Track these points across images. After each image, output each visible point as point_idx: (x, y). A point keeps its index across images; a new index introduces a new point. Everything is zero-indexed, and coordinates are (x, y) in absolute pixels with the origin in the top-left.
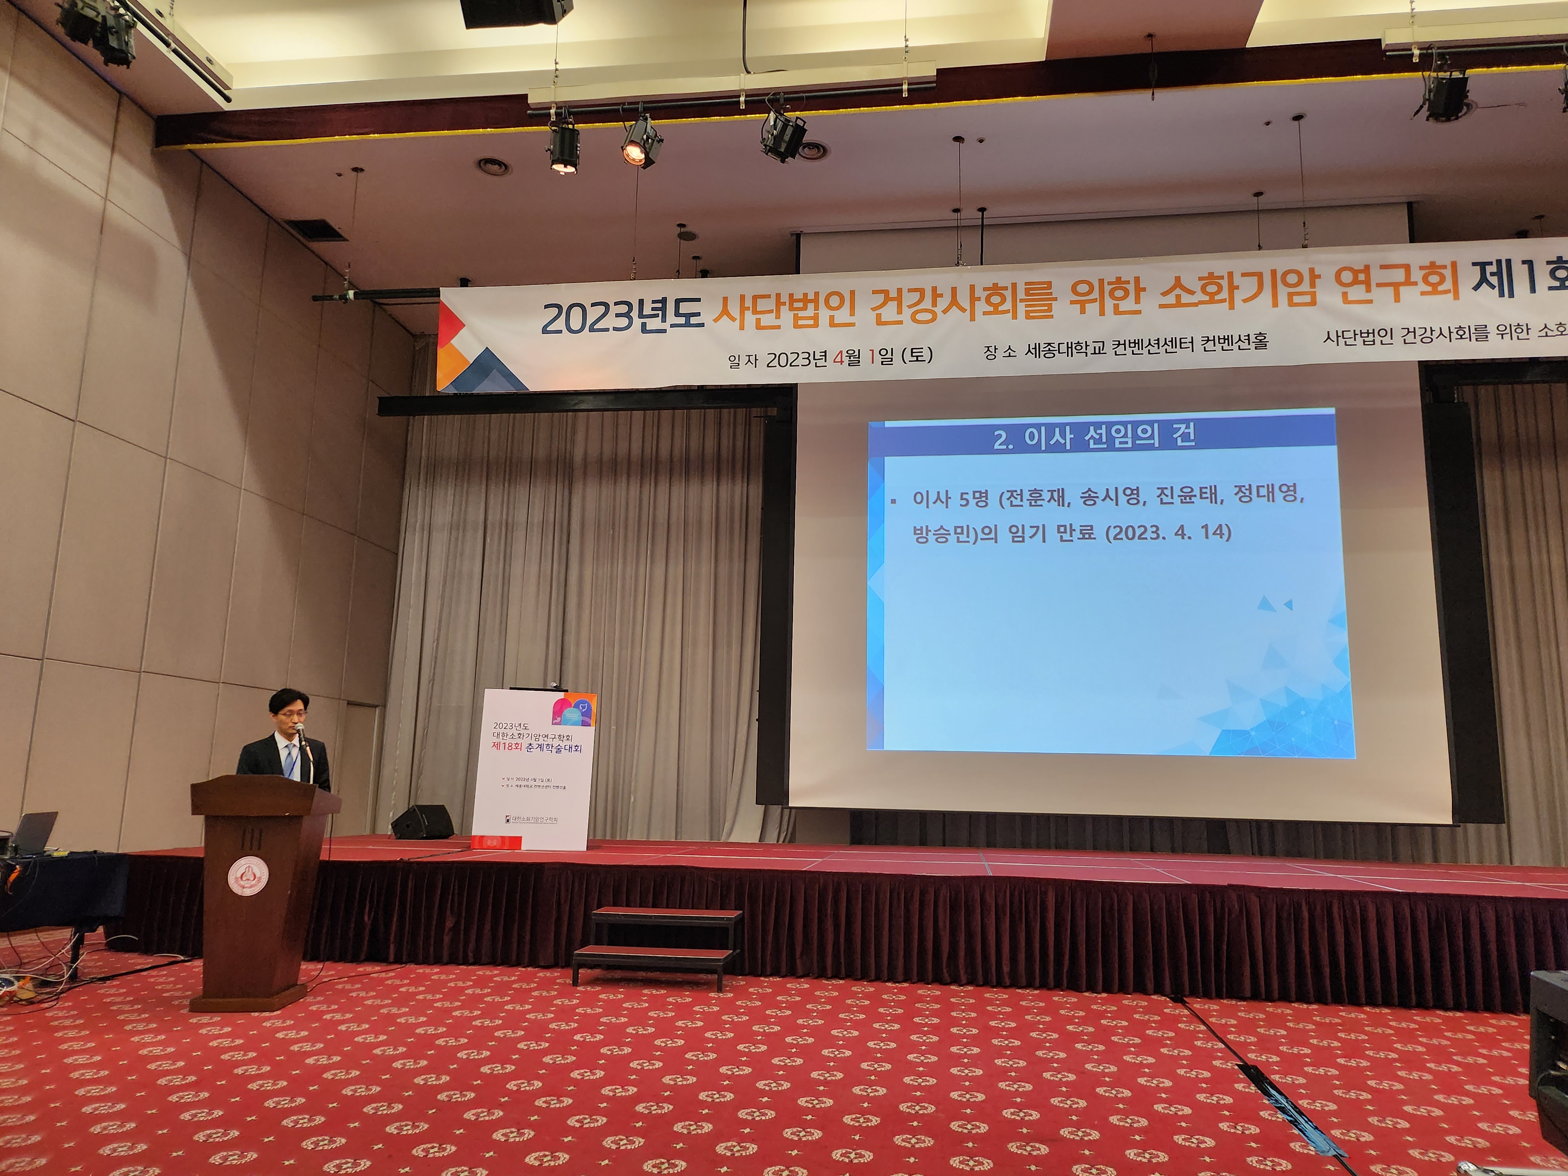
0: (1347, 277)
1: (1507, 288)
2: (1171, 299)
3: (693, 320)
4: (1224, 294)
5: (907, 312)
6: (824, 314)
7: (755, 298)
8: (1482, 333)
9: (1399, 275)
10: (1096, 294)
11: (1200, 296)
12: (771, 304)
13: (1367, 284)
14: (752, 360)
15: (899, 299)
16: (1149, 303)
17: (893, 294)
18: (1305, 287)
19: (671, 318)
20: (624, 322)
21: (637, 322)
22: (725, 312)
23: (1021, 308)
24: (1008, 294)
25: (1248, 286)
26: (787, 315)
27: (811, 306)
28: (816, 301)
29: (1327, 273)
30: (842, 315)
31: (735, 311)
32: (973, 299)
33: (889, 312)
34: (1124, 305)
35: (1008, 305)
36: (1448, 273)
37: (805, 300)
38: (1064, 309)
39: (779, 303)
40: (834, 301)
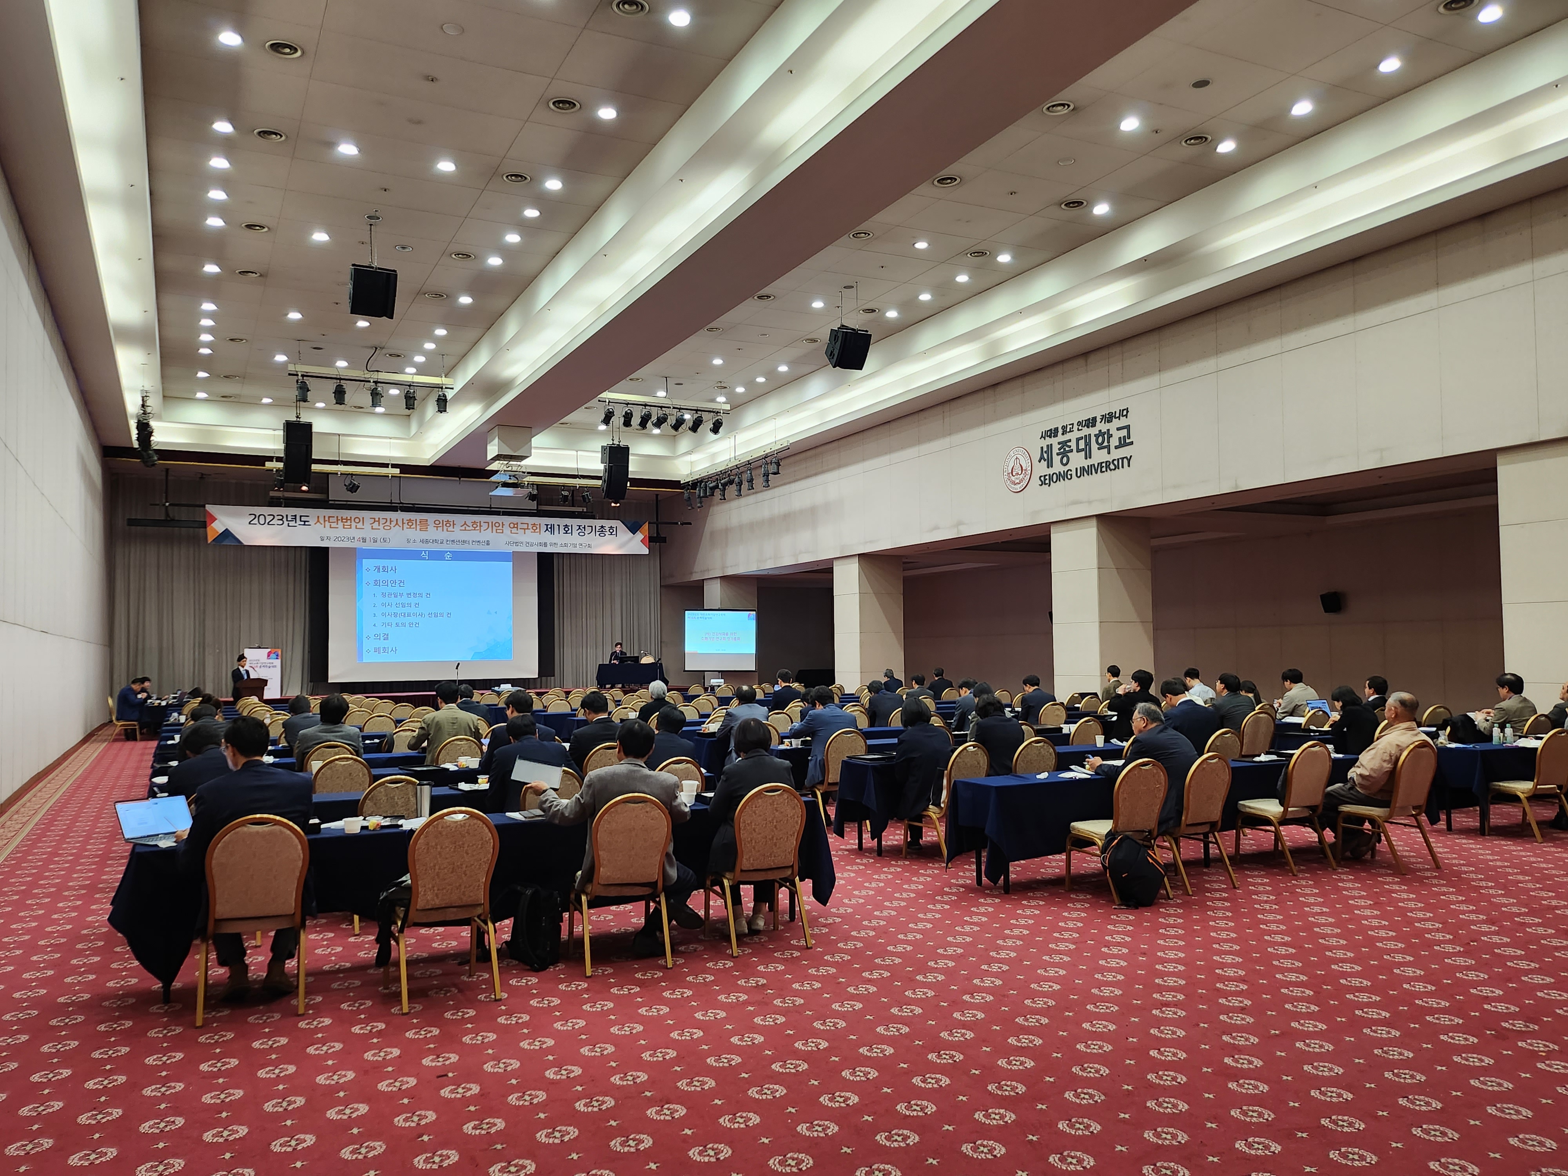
0: (512, 525)
1: (552, 532)
2: (463, 528)
3: (306, 523)
4: (478, 528)
5: (382, 526)
6: (354, 524)
7: (329, 517)
8: (545, 545)
9: (525, 526)
10: (441, 525)
11: (471, 528)
12: (335, 520)
13: (517, 528)
14: (328, 538)
15: (379, 521)
16: (457, 528)
17: (377, 519)
18: (500, 527)
19: (298, 522)
20: (281, 522)
21: (286, 523)
22: (318, 521)
23: (418, 527)
24: (414, 522)
25: (485, 526)
26: (340, 524)
27: (349, 521)
28: (350, 519)
29: (507, 524)
30: (360, 525)
31: (322, 520)
32: (403, 523)
33: (376, 525)
34: (451, 529)
35: (414, 526)
36: (538, 526)
37: (346, 519)
38: (431, 528)
39: (337, 520)
40: (357, 520)
